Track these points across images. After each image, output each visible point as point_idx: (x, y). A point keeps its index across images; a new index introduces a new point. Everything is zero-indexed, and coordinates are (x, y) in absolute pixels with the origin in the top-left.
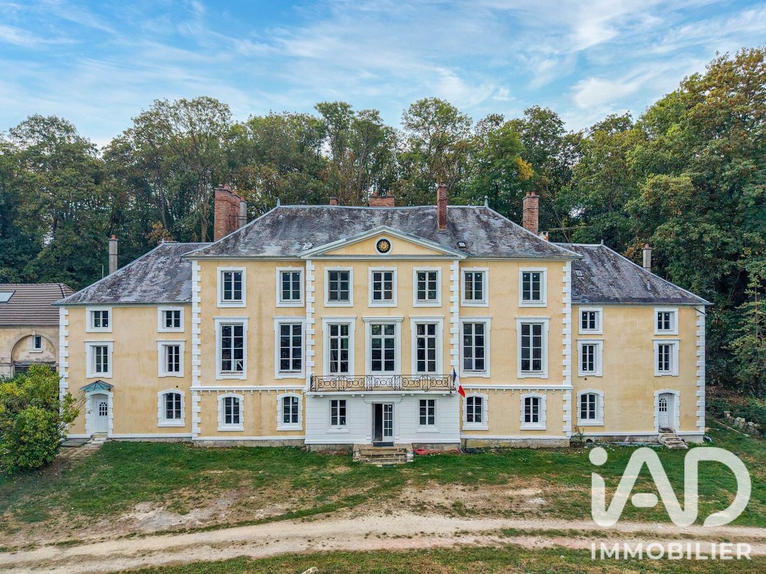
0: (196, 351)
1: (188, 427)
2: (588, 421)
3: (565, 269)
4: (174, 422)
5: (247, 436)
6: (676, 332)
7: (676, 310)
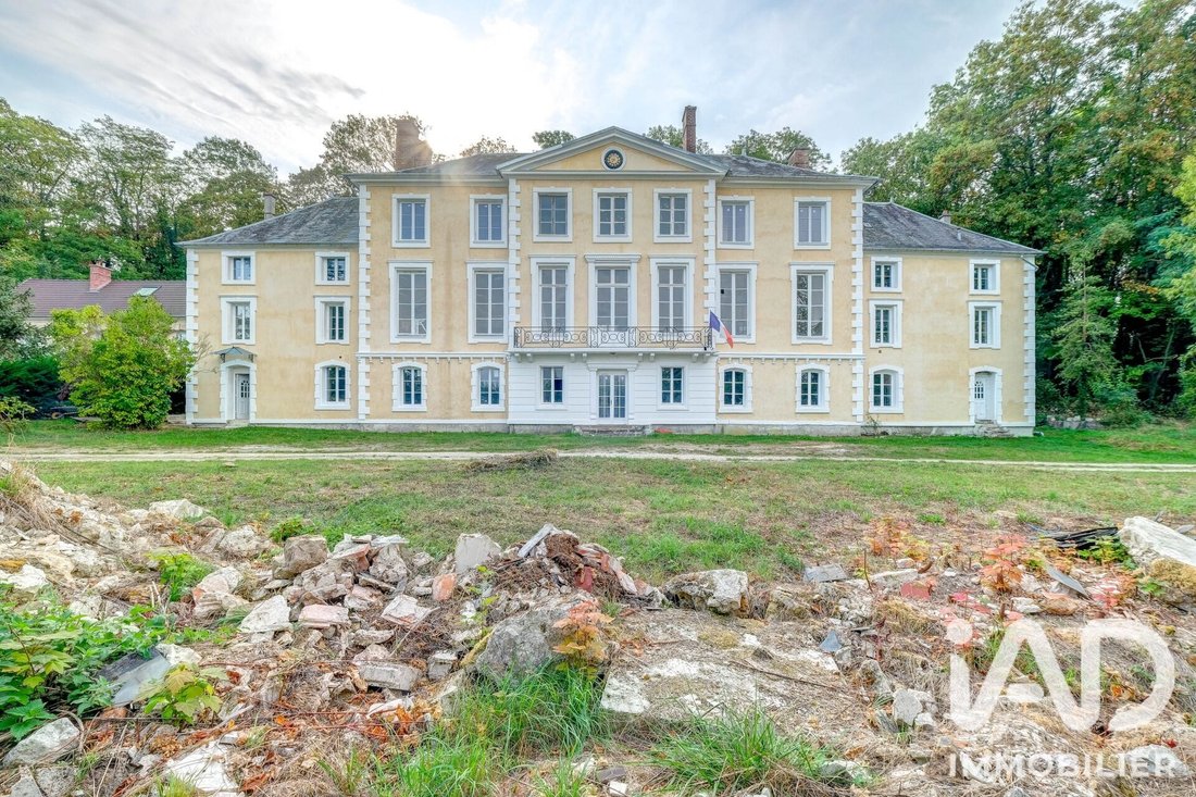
0: (363, 318)
1: (355, 411)
2: (882, 408)
3: (854, 199)
4: (337, 404)
5: (430, 418)
6: (997, 292)
7: (997, 262)
